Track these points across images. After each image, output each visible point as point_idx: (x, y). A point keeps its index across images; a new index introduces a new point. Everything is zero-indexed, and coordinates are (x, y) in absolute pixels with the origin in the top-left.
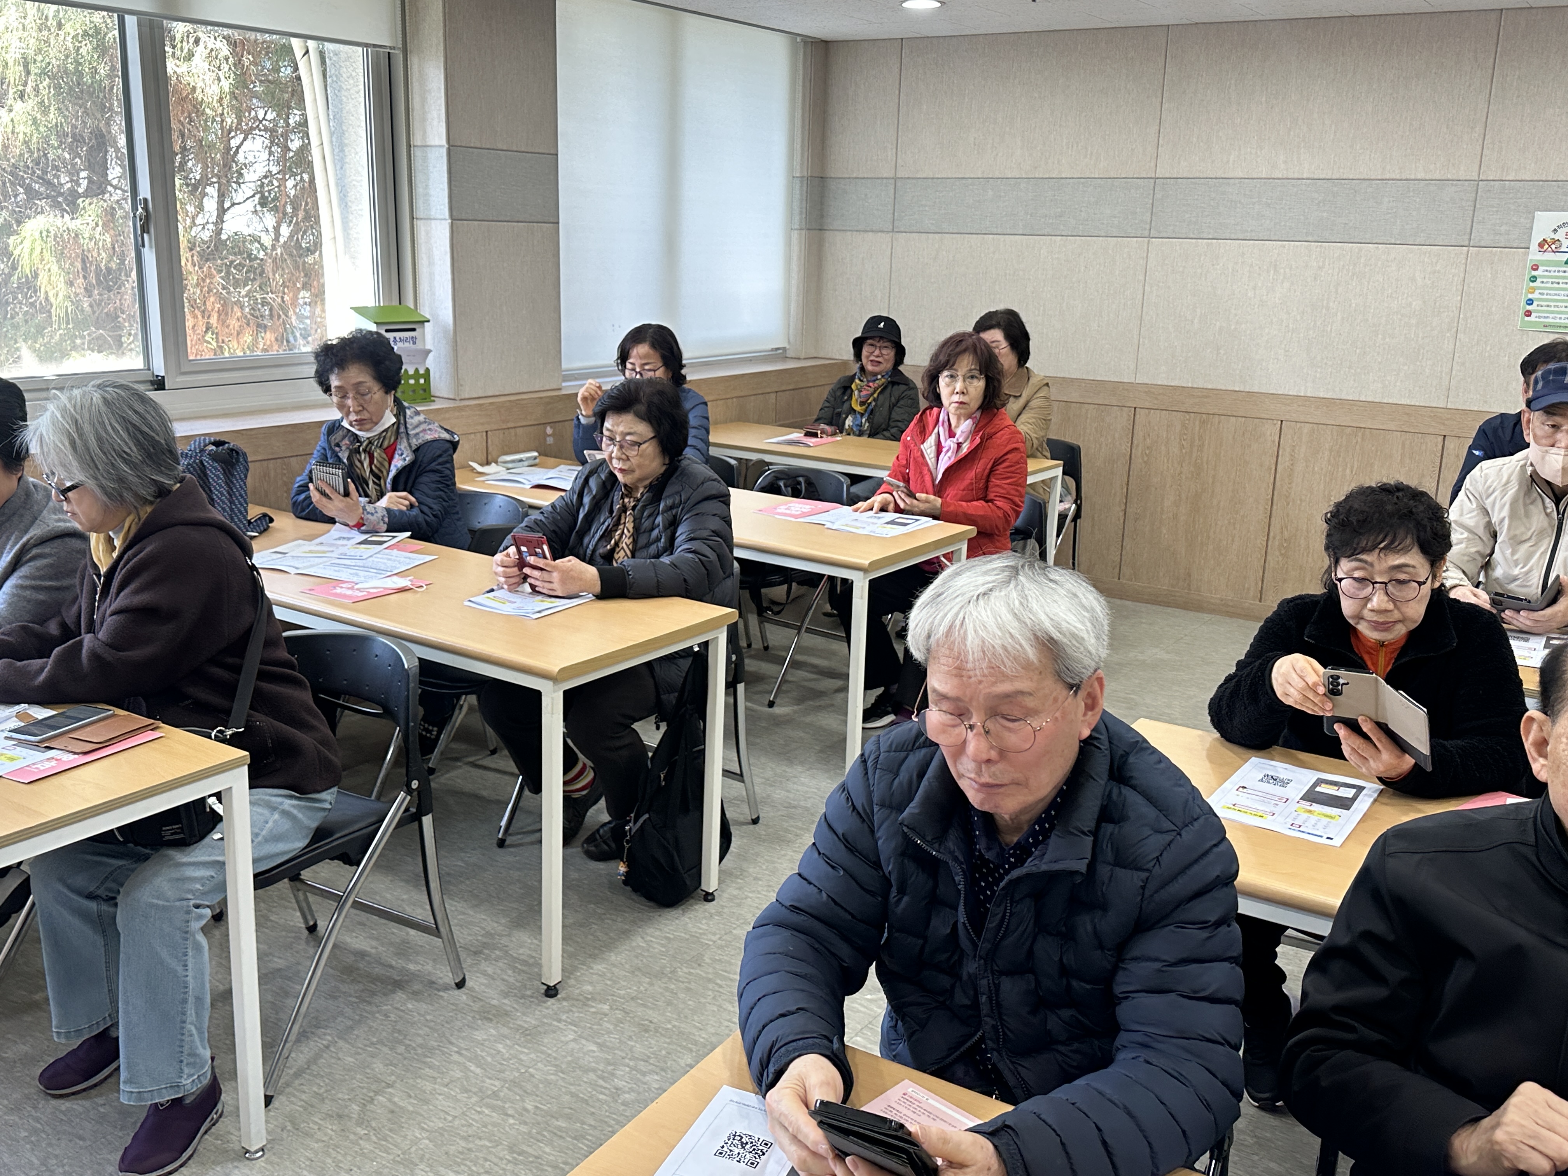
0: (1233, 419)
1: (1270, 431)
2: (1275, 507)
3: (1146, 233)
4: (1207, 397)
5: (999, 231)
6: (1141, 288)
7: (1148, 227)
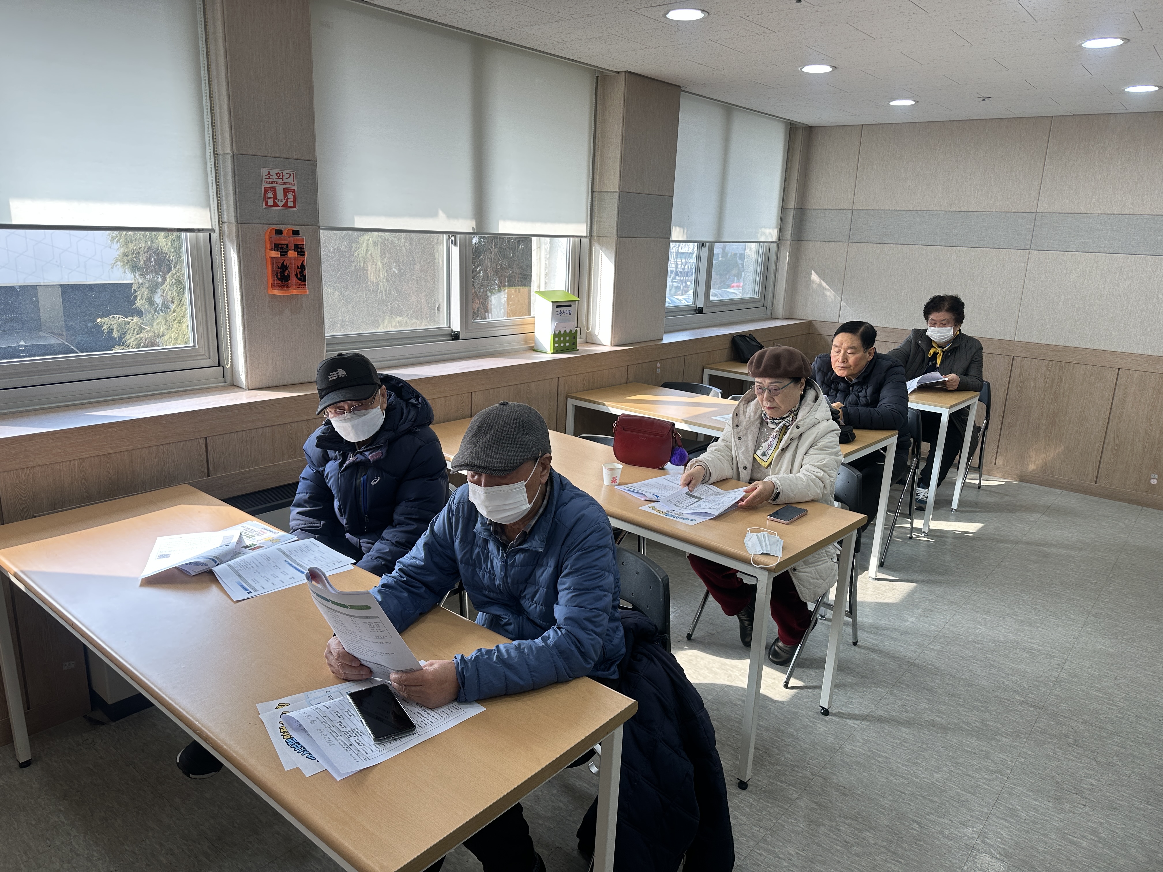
0: (1083, 367)
1: (1111, 376)
2: (1110, 424)
3: (1028, 247)
4: (1065, 351)
5: (923, 243)
6: (1022, 281)
7: (1029, 243)
